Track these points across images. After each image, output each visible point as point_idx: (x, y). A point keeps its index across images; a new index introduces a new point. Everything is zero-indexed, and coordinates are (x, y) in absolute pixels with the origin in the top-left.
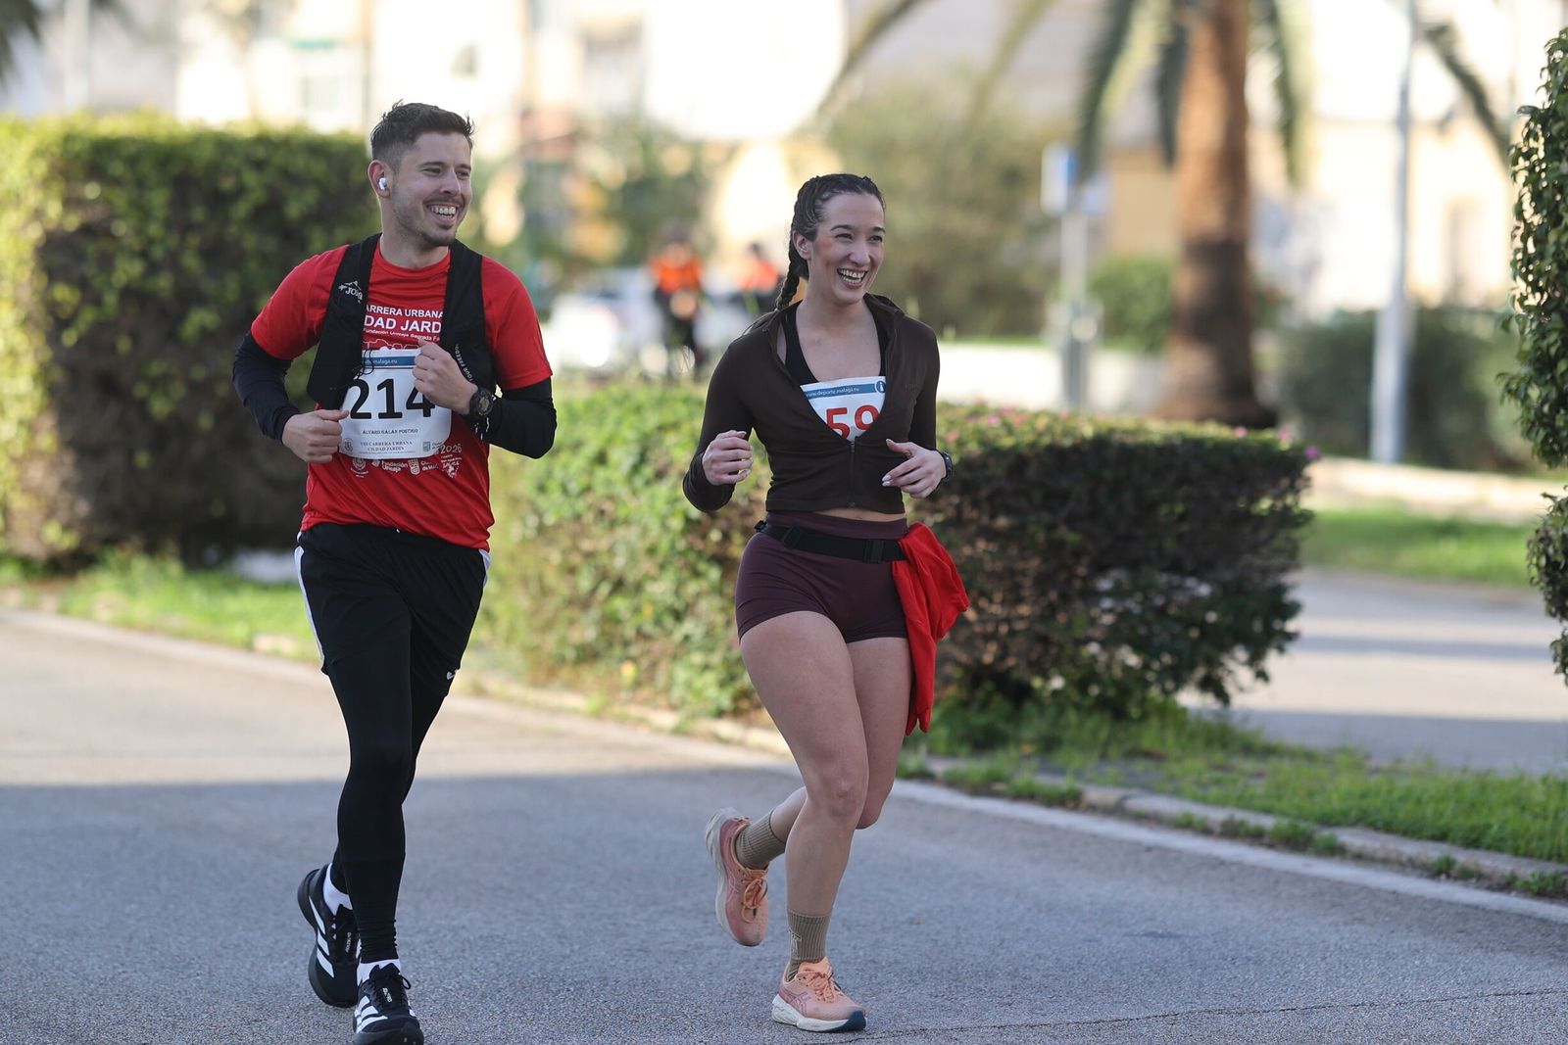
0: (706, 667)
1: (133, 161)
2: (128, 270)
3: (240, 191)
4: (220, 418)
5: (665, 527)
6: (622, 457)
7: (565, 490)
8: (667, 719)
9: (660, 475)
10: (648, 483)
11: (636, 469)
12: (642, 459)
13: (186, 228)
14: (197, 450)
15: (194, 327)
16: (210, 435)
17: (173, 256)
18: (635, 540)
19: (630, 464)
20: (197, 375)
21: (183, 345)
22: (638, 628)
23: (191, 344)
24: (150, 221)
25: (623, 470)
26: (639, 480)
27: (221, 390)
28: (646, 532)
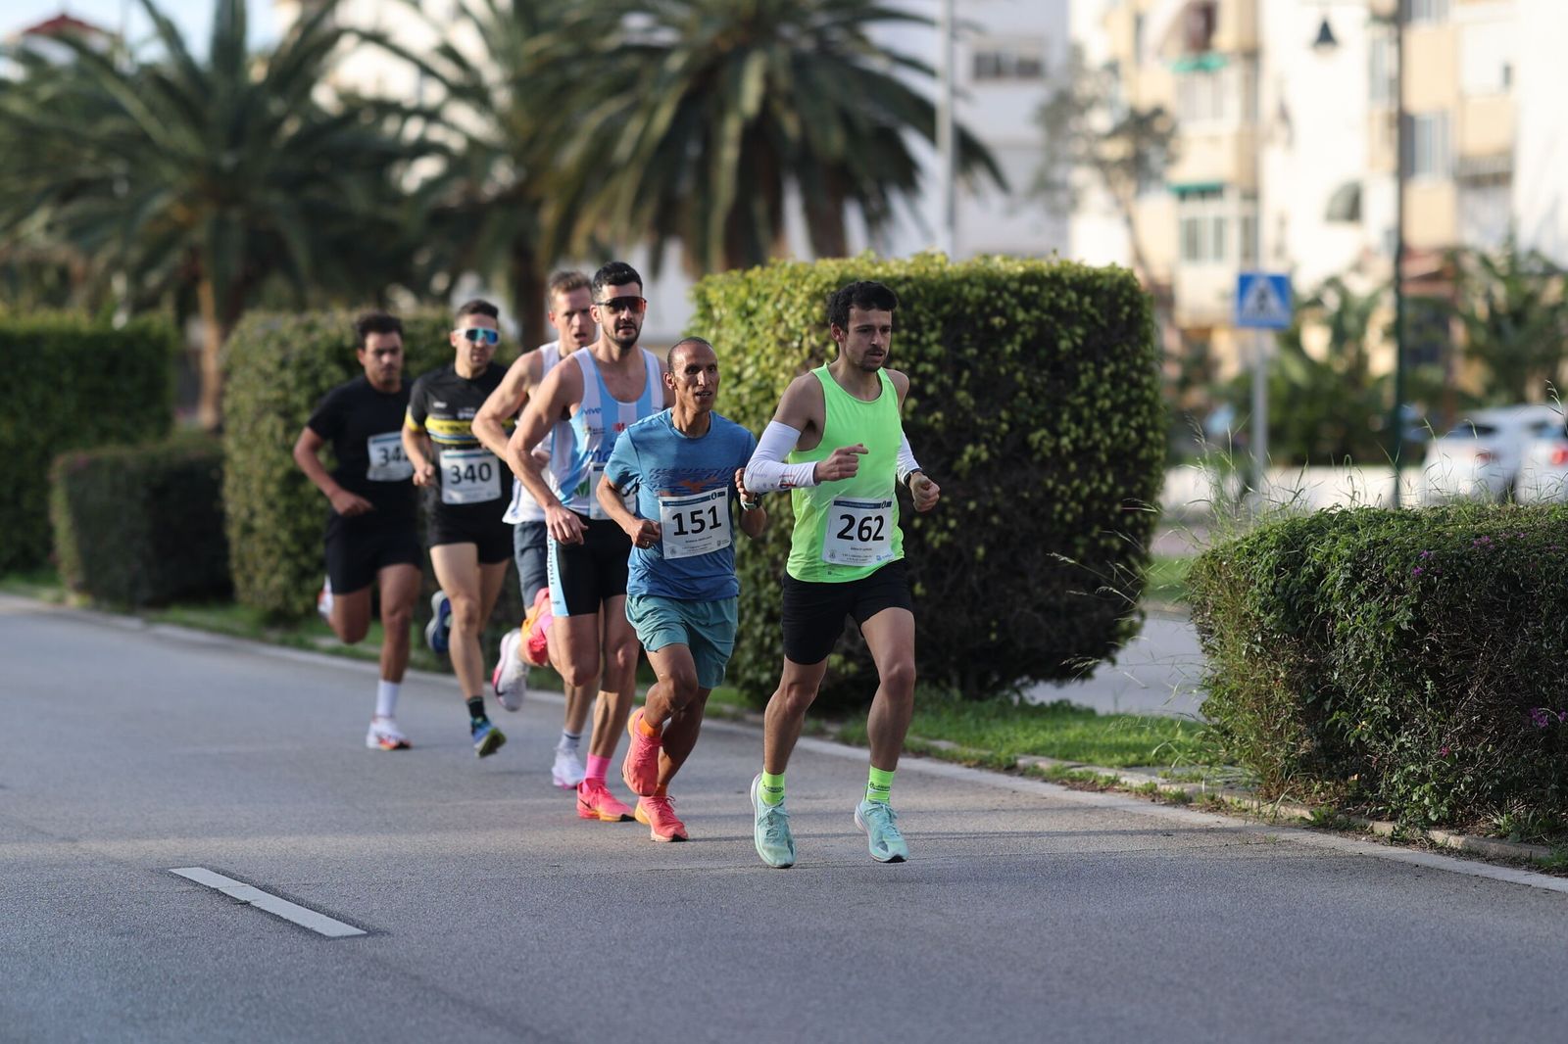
0: (1424, 778)
1: (907, 305)
3: (1012, 327)
4: (990, 549)
5: (1378, 639)
6: (1338, 575)
8: (1386, 828)
9: (1373, 591)
10: (1362, 599)
11: (1350, 584)
12: (1356, 577)
13: (960, 365)
14: (974, 578)
15: (966, 458)
16: (985, 563)
17: (946, 392)
18: (1352, 652)
19: (1346, 579)
20: (972, 505)
21: (956, 476)
22: (1358, 739)
23: (964, 475)
24: (922, 357)
25: (1339, 586)
26: (1354, 597)
27: (995, 520)
28: (1362, 643)
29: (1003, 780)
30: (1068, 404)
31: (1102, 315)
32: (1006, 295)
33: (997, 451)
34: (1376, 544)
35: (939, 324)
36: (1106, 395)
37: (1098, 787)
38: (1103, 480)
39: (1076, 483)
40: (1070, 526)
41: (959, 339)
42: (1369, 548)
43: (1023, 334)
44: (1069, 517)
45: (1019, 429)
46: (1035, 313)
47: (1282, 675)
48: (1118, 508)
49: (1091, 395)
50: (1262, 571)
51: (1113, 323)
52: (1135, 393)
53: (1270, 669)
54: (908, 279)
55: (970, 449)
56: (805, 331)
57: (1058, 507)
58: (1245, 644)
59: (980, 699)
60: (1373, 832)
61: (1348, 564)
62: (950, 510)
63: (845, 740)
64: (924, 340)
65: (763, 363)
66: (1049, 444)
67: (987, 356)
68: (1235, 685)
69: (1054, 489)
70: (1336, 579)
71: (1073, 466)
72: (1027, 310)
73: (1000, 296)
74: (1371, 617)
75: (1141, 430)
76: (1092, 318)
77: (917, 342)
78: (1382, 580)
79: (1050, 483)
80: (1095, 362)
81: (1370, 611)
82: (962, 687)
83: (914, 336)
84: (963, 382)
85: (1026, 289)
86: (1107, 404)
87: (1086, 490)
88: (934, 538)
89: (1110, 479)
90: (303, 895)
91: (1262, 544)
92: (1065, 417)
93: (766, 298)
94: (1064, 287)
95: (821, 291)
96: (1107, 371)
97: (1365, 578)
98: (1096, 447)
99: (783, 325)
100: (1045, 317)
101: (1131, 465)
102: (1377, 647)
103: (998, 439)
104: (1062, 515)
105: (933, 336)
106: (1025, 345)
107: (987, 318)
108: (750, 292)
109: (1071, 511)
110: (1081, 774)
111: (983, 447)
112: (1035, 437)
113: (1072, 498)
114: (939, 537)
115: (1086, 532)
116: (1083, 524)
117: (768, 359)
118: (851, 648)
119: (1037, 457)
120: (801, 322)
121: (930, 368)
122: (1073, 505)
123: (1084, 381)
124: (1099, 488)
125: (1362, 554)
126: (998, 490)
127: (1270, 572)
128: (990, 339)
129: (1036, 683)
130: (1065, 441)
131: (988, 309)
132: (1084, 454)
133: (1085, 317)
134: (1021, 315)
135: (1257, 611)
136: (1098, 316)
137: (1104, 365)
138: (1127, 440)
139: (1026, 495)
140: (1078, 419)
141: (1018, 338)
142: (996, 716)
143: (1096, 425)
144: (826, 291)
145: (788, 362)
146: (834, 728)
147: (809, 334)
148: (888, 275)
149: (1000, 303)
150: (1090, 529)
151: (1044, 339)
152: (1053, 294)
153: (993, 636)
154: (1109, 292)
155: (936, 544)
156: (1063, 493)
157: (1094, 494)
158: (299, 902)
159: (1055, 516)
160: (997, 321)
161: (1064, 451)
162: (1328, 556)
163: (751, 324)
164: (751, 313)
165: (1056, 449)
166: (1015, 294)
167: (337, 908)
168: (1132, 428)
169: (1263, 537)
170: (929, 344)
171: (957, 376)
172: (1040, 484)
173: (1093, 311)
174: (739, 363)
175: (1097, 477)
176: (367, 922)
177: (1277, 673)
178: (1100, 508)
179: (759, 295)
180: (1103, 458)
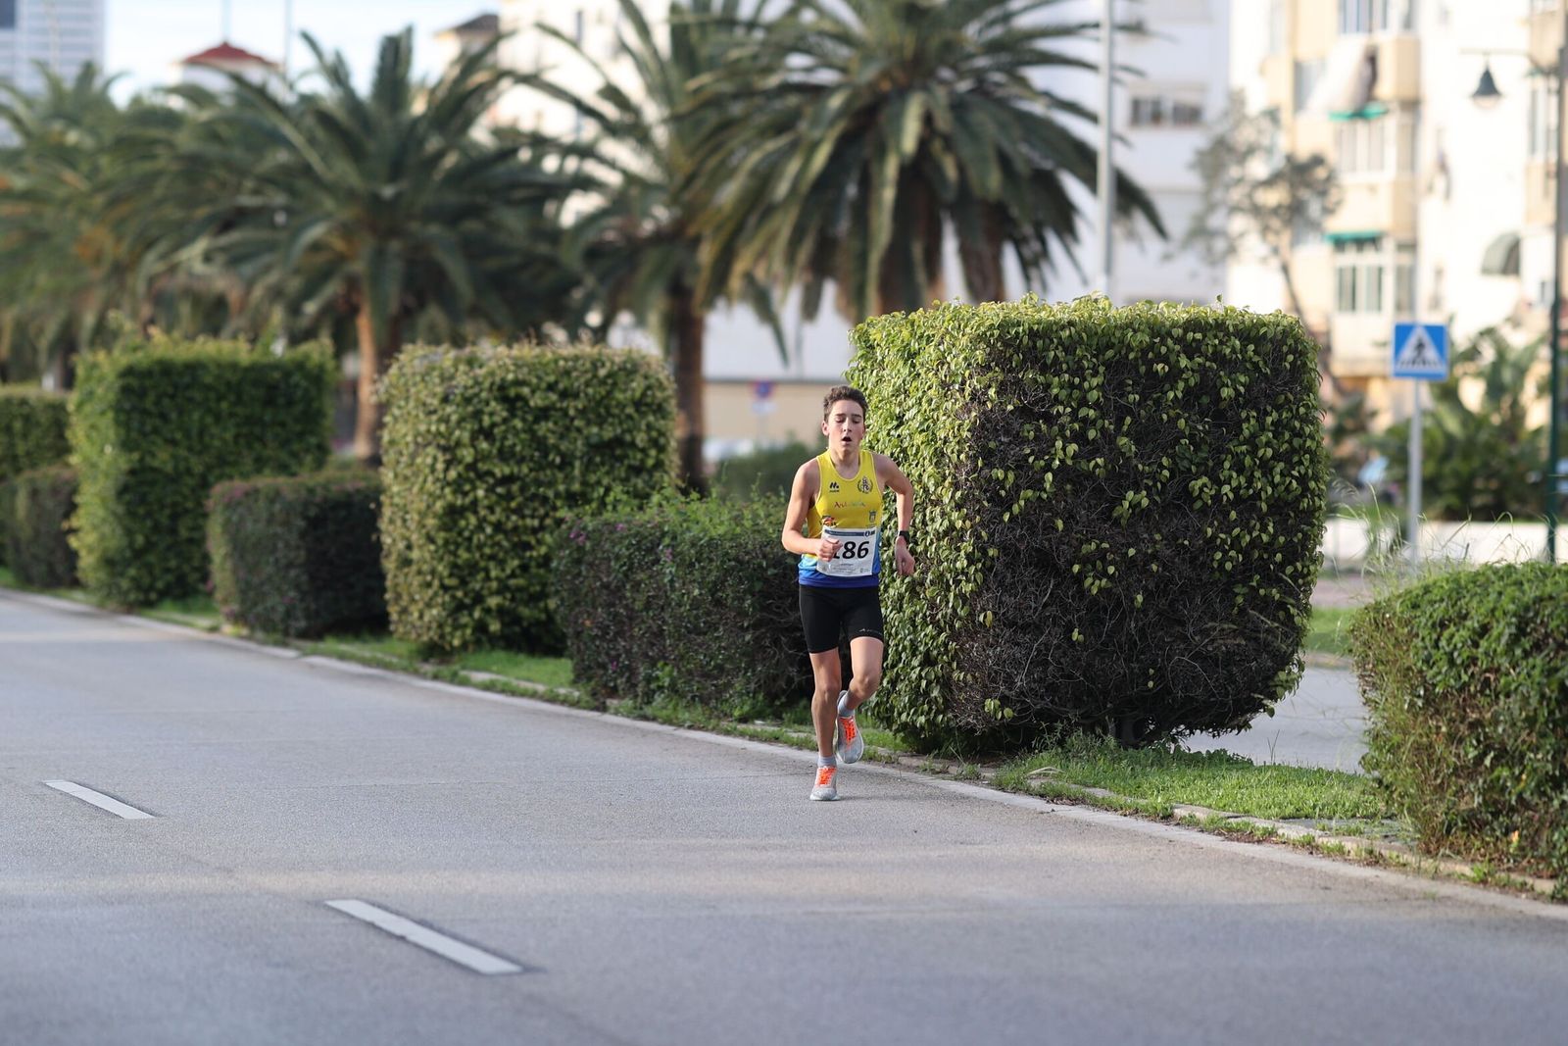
1: (1069, 349)
2: (1065, 451)
3: (1176, 373)
4: (1149, 596)
5: (1543, 696)
6: (1503, 630)
7: (1452, 662)
8: (1547, 886)
9: (1538, 647)
10: (1526, 654)
11: (1515, 640)
12: (1521, 631)
13: (1123, 411)
14: (1133, 625)
15: (1126, 504)
16: (1144, 610)
17: (1108, 438)
18: (1515, 708)
19: (1510, 635)
20: (1132, 552)
21: (1116, 522)
22: (1520, 796)
23: (1123, 522)
24: (1083, 402)
25: (1504, 640)
26: (1518, 652)
27: (1154, 567)
28: (1526, 700)
29: (1159, 829)
30: (1229, 451)
31: (1265, 363)
32: (1170, 342)
33: (1157, 498)
34: (1540, 600)
35: (1102, 369)
36: (1268, 444)
37: (1256, 838)
38: (1264, 529)
39: (1237, 531)
40: (1230, 574)
41: (1122, 384)
42: (1534, 603)
43: (1186, 381)
44: (1228, 566)
45: (1181, 476)
46: (1200, 360)
47: (1444, 729)
48: (1279, 557)
49: (1252, 442)
50: (1426, 624)
51: (1276, 372)
52: (1297, 442)
53: (1432, 723)
54: (1071, 324)
55: (1130, 495)
56: (967, 374)
57: (1219, 555)
58: (1408, 698)
59: (1136, 747)
60: (1533, 889)
61: (1514, 620)
62: (1110, 557)
63: (1001, 786)
64: (1086, 385)
65: (925, 405)
66: (1209, 492)
67: (1150, 403)
68: (1397, 738)
69: (1214, 537)
70: (1500, 635)
71: (1233, 515)
72: (1190, 358)
73: (1163, 342)
74: (1536, 672)
75: (1302, 480)
76: (1256, 365)
77: (1080, 387)
78: (1547, 635)
79: (1210, 531)
80: (1258, 411)
81: (1534, 667)
82: (1118, 736)
83: (1077, 380)
84: (1125, 428)
85: (1190, 335)
86: (1270, 452)
87: (1248, 538)
88: (1093, 584)
89: (1271, 529)
90: (459, 930)
91: (1427, 597)
92: (1227, 465)
93: (929, 340)
94: (1228, 334)
95: (984, 333)
96: (1269, 420)
97: (1530, 634)
98: (1257, 496)
99: (946, 366)
100: (1208, 364)
101: (1292, 515)
102: (1541, 703)
103: (1159, 485)
104: (1221, 564)
105: (1095, 382)
106: (1187, 391)
107: (1150, 364)
108: (913, 334)
109: (1231, 559)
110: (1238, 824)
111: (1144, 493)
112: (1196, 485)
113: (1232, 547)
114: (1097, 582)
115: (1245, 582)
116: (1243, 572)
117: (930, 402)
118: (1007, 692)
119: (1198, 505)
120: (964, 365)
121: (1092, 413)
122: (1232, 553)
123: (1246, 430)
124: (1259, 536)
125: (1527, 609)
126: (1158, 537)
127: (1434, 625)
128: (1153, 384)
129: (1192, 733)
130: (1226, 489)
131: (1150, 355)
132: (1245, 503)
133: (1248, 365)
134: (1184, 362)
135: (1420, 664)
136: (1261, 364)
137: (1267, 414)
138: (1287, 489)
139: (1186, 542)
140: (1239, 468)
141: (1181, 385)
142: (1152, 765)
143: (1257, 474)
144: (988, 334)
145: (949, 405)
146: (989, 774)
147: (971, 376)
148: (1051, 318)
149: (1163, 350)
150: (1251, 578)
151: (1207, 386)
152: (1217, 342)
153: (1151, 684)
154: (1271, 341)
155: (1095, 591)
156: (1224, 541)
157: (1253, 544)
158: (455, 937)
159: (1215, 565)
160: (1160, 366)
161: (1225, 498)
162: (1493, 611)
163: (913, 366)
164: (913, 355)
165: (1217, 498)
166: (1178, 341)
167: (492, 944)
168: (1293, 477)
169: (1427, 590)
170: (1091, 389)
171: (1120, 422)
172: (1201, 531)
173: (1256, 359)
174: (900, 404)
175: (1258, 526)
176: (523, 958)
177: (1438, 728)
178: (1261, 557)
179: (921, 337)
180: (1264, 507)
